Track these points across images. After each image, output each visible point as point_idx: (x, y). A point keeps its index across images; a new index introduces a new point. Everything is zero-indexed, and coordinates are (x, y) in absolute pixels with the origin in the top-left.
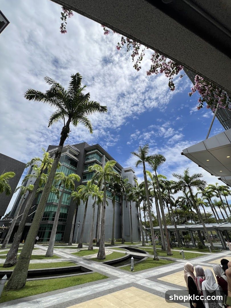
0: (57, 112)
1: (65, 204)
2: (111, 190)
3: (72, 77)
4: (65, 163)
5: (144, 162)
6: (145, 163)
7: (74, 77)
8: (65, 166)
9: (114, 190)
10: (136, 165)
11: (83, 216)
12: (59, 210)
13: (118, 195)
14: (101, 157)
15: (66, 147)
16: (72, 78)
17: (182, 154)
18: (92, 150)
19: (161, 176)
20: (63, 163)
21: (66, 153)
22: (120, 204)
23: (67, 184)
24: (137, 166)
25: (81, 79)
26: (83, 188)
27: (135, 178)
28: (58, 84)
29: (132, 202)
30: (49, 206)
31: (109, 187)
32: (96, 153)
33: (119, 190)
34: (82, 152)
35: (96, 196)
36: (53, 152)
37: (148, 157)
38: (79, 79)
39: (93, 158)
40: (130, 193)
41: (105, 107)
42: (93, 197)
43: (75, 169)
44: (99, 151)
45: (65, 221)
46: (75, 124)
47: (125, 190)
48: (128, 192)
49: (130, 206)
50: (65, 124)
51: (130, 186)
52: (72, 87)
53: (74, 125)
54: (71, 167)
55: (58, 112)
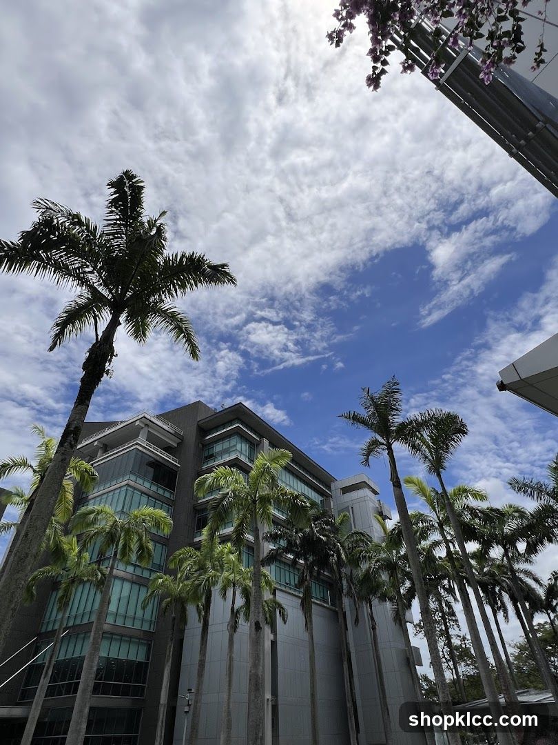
0: (78, 299)
1: (137, 626)
2: (294, 562)
3: (112, 185)
4: (133, 478)
5: (388, 442)
6: (393, 446)
7: (118, 184)
8: (135, 489)
9: (306, 560)
10: (362, 458)
11: (197, 667)
12: (96, 648)
13: (323, 580)
14: (254, 446)
15: (137, 423)
16: (113, 190)
17: (502, 387)
18: (224, 425)
19: (465, 491)
20: (127, 477)
21: (137, 444)
22: (337, 616)
23: (125, 546)
24: (367, 460)
25: (142, 187)
26: (189, 559)
27: (381, 514)
28: (77, 216)
29: (375, 601)
30: (82, 636)
31: (287, 550)
32: (237, 432)
33: (323, 561)
34: (191, 434)
35: (234, 586)
36: (96, 443)
37: (403, 426)
38: (137, 190)
39: (227, 451)
40: (364, 566)
41: (223, 266)
42: (224, 590)
43: (167, 495)
44: (247, 426)
45: (139, 691)
46: (139, 332)
47: (343, 556)
48: (355, 562)
49: (372, 619)
50: (97, 335)
51: (362, 541)
52: (118, 217)
53: (136, 337)
54: (154, 488)
55: (82, 301)
